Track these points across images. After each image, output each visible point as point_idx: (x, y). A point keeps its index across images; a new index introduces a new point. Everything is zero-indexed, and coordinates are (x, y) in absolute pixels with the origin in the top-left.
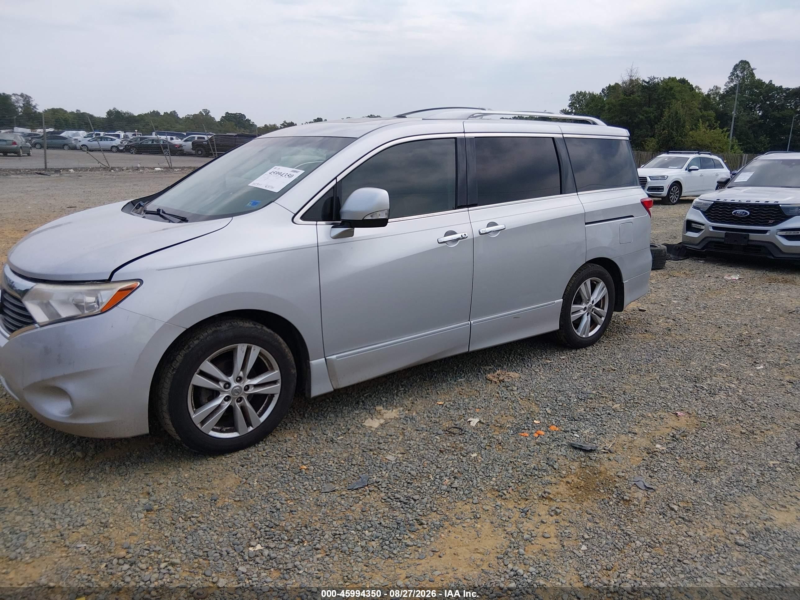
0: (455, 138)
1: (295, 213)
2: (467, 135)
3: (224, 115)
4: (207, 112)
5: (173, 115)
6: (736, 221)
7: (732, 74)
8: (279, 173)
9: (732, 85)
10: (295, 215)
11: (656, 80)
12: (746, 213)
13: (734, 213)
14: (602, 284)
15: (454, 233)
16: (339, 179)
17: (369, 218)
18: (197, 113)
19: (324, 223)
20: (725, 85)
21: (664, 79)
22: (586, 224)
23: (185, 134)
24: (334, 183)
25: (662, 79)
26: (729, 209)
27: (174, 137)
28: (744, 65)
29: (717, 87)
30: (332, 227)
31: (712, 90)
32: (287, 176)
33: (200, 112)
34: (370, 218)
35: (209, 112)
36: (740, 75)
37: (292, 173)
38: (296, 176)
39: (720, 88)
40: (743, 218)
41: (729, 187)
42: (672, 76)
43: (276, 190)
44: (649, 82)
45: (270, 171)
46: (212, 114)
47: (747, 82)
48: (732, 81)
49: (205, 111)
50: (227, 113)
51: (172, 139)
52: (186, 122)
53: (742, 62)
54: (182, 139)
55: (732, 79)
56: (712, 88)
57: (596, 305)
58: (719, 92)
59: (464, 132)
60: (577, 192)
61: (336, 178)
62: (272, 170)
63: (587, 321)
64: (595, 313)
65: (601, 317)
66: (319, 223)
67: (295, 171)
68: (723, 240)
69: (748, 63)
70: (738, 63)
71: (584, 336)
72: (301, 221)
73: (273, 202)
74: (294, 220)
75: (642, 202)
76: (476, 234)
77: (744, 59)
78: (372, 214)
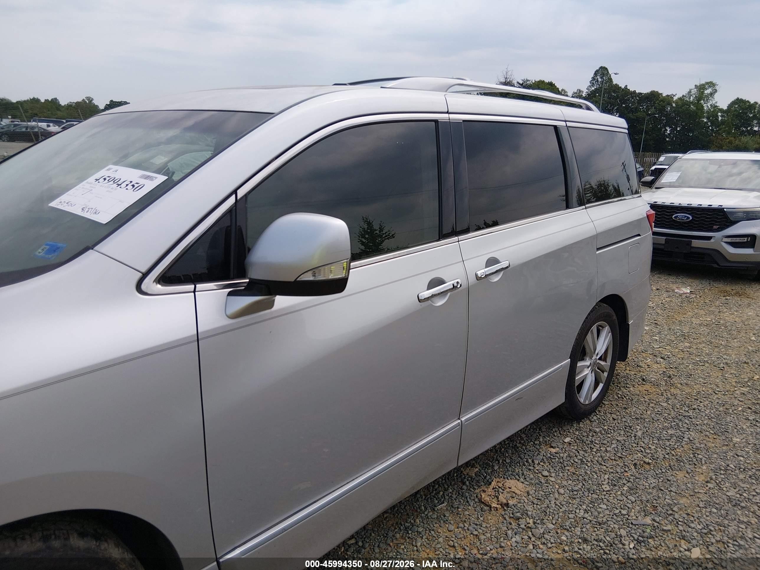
0: (436, 121)
1: (144, 269)
2: (452, 116)
3: (109, 103)
4: (90, 100)
5: (55, 102)
6: (677, 226)
7: (593, 79)
8: (114, 180)
9: (593, 89)
10: (145, 275)
11: (528, 82)
12: (688, 218)
13: (675, 217)
14: (607, 329)
15: (441, 282)
16: (241, 193)
17: (308, 277)
18: (80, 100)
19: (211, 285)
20: (587, 89)
21: (535, 81)
22: (598, 249)
23: (65, 121)
24: (232, 201)
25: (534, 82)
26: (668, 212)
27: (51, 124)
28: (603, 71)
29: (580, 90)
30: (230, 294)
31: (576, 93)
32: (130, 187)
33: (83, 100)
34: (312, 278)
35: (92, 100)
36: (600, 80)
37: (142, 181)
38: (149, 186)
39: (583, 92)
40: (685, 223)
41: (656, 188)
42: (542, 79)
43: (104, 218)
44: (523, 84)
45: (98, 175)
46: (95, 102)
47: (606, 86)
48: (593, 85)
49: (88, 98)
50: (111, 101)
51: (48, 126)
52: (68, 109)
53: (601, 68)
54: (59, 126)
55: (593, 83)
56: (576, 91)
57: (600, 359)
58: (582, 95)
59: (448, 113)
60: (585, 205)
61: (235, 192)
62: (103, 173)
63: (592, 381)
64: (598, 368)
65: (603, 372)
66: (199, 286)
67: (147, 177)
68: (662, 247)
69: (606, 69)
70: (598, 69)
71: (587, 403)
72: (159, 286)
73: (92, 247)
74: (144, 287)
75: (648, 216)
76: (472, 279)
77: (603, 66)
78: (314, 270)
